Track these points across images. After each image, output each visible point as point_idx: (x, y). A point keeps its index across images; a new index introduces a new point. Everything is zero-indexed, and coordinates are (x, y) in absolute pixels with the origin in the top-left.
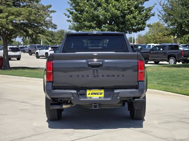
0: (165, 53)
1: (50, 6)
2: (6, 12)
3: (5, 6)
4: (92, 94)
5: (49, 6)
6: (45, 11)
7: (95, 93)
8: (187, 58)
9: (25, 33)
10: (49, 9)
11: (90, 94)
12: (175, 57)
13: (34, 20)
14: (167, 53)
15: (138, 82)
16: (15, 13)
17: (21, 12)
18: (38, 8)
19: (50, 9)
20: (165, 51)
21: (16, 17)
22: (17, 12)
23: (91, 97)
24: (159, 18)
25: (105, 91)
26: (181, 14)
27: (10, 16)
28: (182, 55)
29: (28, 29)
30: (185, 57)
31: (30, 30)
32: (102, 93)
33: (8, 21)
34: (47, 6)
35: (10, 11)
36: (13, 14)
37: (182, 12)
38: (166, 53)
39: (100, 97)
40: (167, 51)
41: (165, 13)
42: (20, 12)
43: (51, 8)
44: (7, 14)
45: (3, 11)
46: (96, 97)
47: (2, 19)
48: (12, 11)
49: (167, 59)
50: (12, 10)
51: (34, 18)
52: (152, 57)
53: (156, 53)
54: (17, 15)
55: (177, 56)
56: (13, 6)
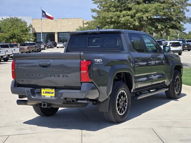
4: (46, 93)
7: (48, 92)
11: (44, 93)
15: (81, 83)
21: (144, 14)
22: (145, 8)
23: (44, 96)
25: (55, 91)
29: (157, 24)
32: (53, 92)
33: (136, 18)
36: (141, 11)
39: (51, 97)
46: (48, 96)
50: (140, 7)
56: (143, 3)
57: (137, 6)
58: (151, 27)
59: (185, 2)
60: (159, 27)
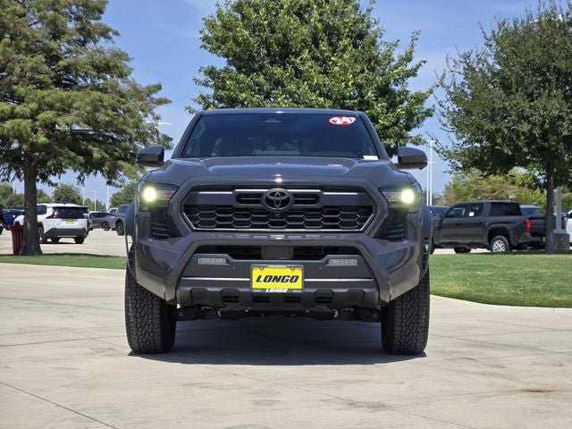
0: (480, 224)
1: (159, 88)
2: (33, 100)
3: (30, 87)
5: (155, 86)
6: (141, 99)
8: (542, 240)
9: (81, 159)
10: (154, 96)
12: (507, 236)
13: (109, 124)
14: (487, 224)
16: (58, 104)
17: (73, 101)
18: (123, 91)
19: (156, 96)
20: (480, 218)
21: (59, 115)
22: (62, 100)
24: (440, 121)
26: (493, 110)
27: (43, 110)
28: (525, 229)
29: (90, 147)
30: (533, 234)
31: (96, 149)
33: (37, 123)
34: (148, 88)
35: (43, 97)
36: (51, 107)
37: (495, 105)
38: (484, 225)
40: (486, 219)
41: (455, 106)
42: (70, 101)
43: (159, 92)
44: (34, 105)
45: (26, 99)
47: (20, 120)
48: (48, 99)
49: (485, 241)
50: (49, 95)
51: (107, 119)
52: (446, 236)
53: (457, 224)
54: (64, 110)
55: (511, 234)
56: (53, 87)
57: (40, 93)
58: (73, 154)
59: (148, 96)
60: (96, 155)
